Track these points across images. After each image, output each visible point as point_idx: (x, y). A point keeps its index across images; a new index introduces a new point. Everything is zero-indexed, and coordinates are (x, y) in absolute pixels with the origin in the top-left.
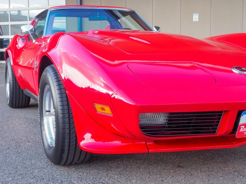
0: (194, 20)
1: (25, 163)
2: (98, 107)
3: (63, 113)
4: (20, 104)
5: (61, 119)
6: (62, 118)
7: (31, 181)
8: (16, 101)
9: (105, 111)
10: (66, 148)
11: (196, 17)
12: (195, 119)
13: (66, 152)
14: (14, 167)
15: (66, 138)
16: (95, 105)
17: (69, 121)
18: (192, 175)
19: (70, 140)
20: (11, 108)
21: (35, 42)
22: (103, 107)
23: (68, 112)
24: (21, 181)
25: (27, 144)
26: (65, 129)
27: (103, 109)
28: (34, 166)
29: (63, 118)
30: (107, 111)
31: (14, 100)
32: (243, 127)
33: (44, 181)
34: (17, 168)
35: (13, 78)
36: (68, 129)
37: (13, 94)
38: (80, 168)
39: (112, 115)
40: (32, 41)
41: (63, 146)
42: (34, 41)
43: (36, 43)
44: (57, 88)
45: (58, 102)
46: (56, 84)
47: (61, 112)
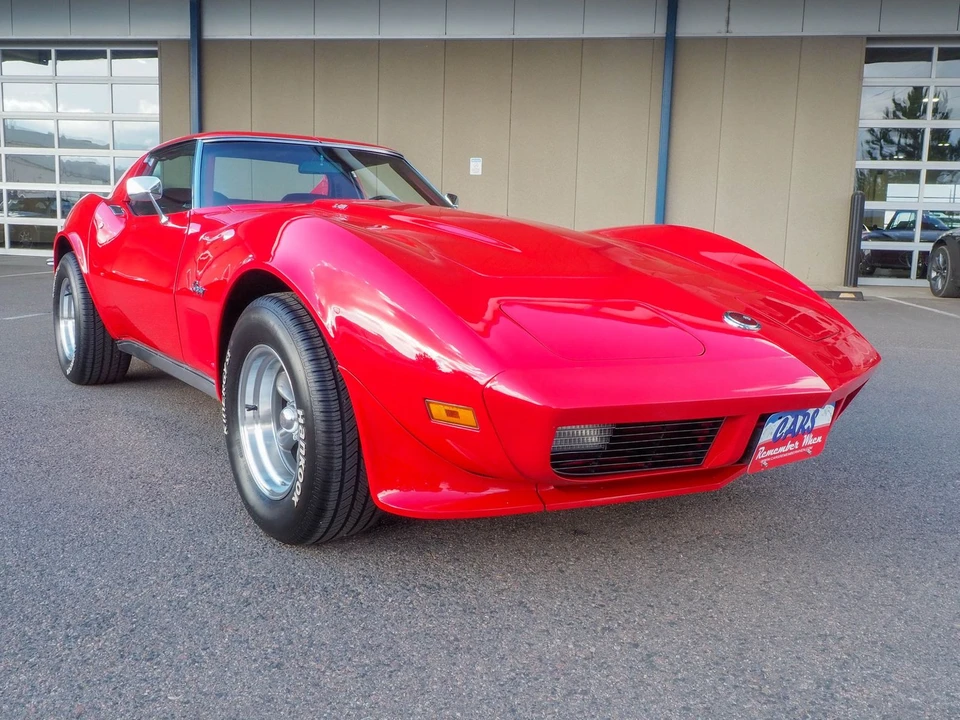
0: (472, 173)
1: (202, 543)
2: (438, 410)
3: (329, 419)
4: (105, 371)
5: (323, 435)
6: (324, 432)
7: (244, 594)
8: (93, 368)
9: (458, 417)
10: (331, 505)
11: (476, 167)
12: (666, 436)
13: (329, 514)
14: (176, 557)
15: (334, 480)
16: (429, 403)
17: (344, 439)
18: (616, 552)
19: (341, 487)
20: (74, 385)
21: (166, 223)
22: (455, 409)
23: (339, 417)
24: (218, 595)
25: (177, 487)
26: (333, 458)
27: (451, 414)
28: (231, 550)
29: (328, 432)
30: (467, 418)
31: (89, 365)
32: (763, 448)
33: (279, 590)
34: (187, 558)
35: (86, 309)
36: (341, 460)
37: (86, 351)
38: (351, 548)
39: (477, 430)
40: (158, 218)
41: (324, 500)
42: (164, 219)
43: (170, 225)
44: (306, 356)
45: (315, 393)
46: (302, 346)
47: (323, 418)
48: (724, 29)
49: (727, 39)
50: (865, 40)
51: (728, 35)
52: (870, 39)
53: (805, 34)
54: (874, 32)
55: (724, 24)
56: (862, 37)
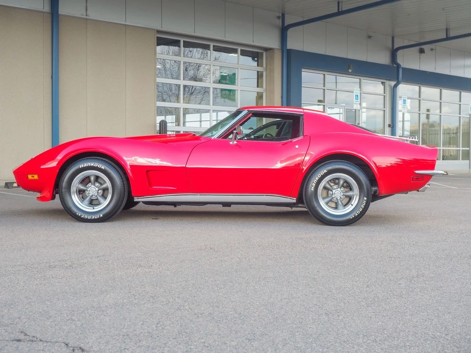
48: (85, 14)
49: (87, 19)
50: (156, 31)
51: (87, 17)
52: (159, 32)
53: (127, 23)
54: (160, 29)
55: (85, 10)
56: (154, 30)
